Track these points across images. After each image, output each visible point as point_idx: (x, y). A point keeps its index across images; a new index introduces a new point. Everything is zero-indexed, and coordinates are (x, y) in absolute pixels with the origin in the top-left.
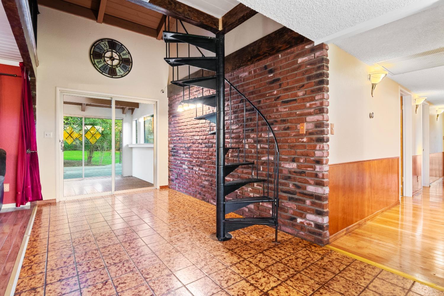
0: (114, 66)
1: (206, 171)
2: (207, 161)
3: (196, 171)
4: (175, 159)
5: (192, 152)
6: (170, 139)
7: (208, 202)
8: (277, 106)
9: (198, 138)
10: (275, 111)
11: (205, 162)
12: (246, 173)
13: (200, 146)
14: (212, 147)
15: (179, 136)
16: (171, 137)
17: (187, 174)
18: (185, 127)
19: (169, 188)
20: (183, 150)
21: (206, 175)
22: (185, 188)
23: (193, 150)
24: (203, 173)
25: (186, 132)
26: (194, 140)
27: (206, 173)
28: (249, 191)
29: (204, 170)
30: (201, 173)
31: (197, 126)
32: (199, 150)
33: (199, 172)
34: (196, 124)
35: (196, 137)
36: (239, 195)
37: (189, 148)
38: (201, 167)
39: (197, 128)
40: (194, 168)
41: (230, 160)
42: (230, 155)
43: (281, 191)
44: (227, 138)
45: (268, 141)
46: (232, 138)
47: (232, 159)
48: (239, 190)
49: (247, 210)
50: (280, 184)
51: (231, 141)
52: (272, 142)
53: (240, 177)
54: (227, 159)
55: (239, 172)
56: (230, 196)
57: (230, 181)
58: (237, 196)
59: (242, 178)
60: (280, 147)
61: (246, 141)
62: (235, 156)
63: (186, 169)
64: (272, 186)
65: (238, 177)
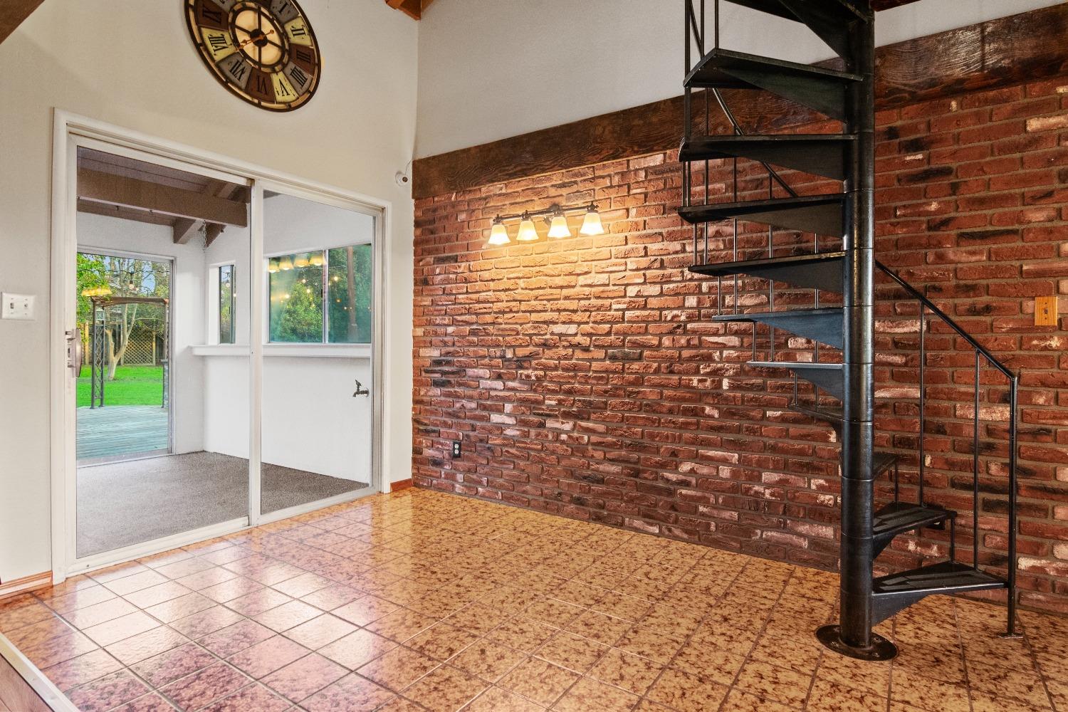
0: (265, 66)
1: (609, 431)
2: (613, 401)
3: (558, 431)
4: (449, 395)
5: (542, 373)
6: (420, 332)
7: (621, 525)
8: (939, 244)
9: (572, 329)
10: (931, 258)
11: (606, 403)
12: (803, 437)
13: (579, 354)
14: (640, 358)
15: (472, 324)
16: (429, 323)
17: (511, 442)
18: (503, 295)
19: (416, 485)
20: (490, 367)
21: (612, 445)
22: (501, 487)
23: (546, 368)
24: (594, 439)
25: (511, 311)
26: (548, 336)
27: (610, 439)
28: (813, 487)
29: (601, 428)
30: (586, 438)
31: (565, 292)
32: (575, 368)
33: (575, 434)
34: (562, 287)
35: (558, 329)
36: (770, 502)
37: (521, 363)
38: (582, 419)
39: (567, 298)
40: (550, 423)
41: (726, 399)
42: (726, 384)
43: (954, 484)
44: (716, 334)
45: (898, 344)
46: (736, 333)
47: (739, 394)
48: (768, 486)
49: (805, 544)
50: (951, 465)
51: (735, 341)
52: (915, 346)
53: (774, 449)
54: (715, 395)
55: (770, 434)
56: (727, 505)
57: (725, 461)
58: (757, 504)
59: (783, 451)
60: (953, 362)
61: (801, 342)
62: (752, 388)
63: (509, 426)
64: (916, 471)
65: (765, 448)
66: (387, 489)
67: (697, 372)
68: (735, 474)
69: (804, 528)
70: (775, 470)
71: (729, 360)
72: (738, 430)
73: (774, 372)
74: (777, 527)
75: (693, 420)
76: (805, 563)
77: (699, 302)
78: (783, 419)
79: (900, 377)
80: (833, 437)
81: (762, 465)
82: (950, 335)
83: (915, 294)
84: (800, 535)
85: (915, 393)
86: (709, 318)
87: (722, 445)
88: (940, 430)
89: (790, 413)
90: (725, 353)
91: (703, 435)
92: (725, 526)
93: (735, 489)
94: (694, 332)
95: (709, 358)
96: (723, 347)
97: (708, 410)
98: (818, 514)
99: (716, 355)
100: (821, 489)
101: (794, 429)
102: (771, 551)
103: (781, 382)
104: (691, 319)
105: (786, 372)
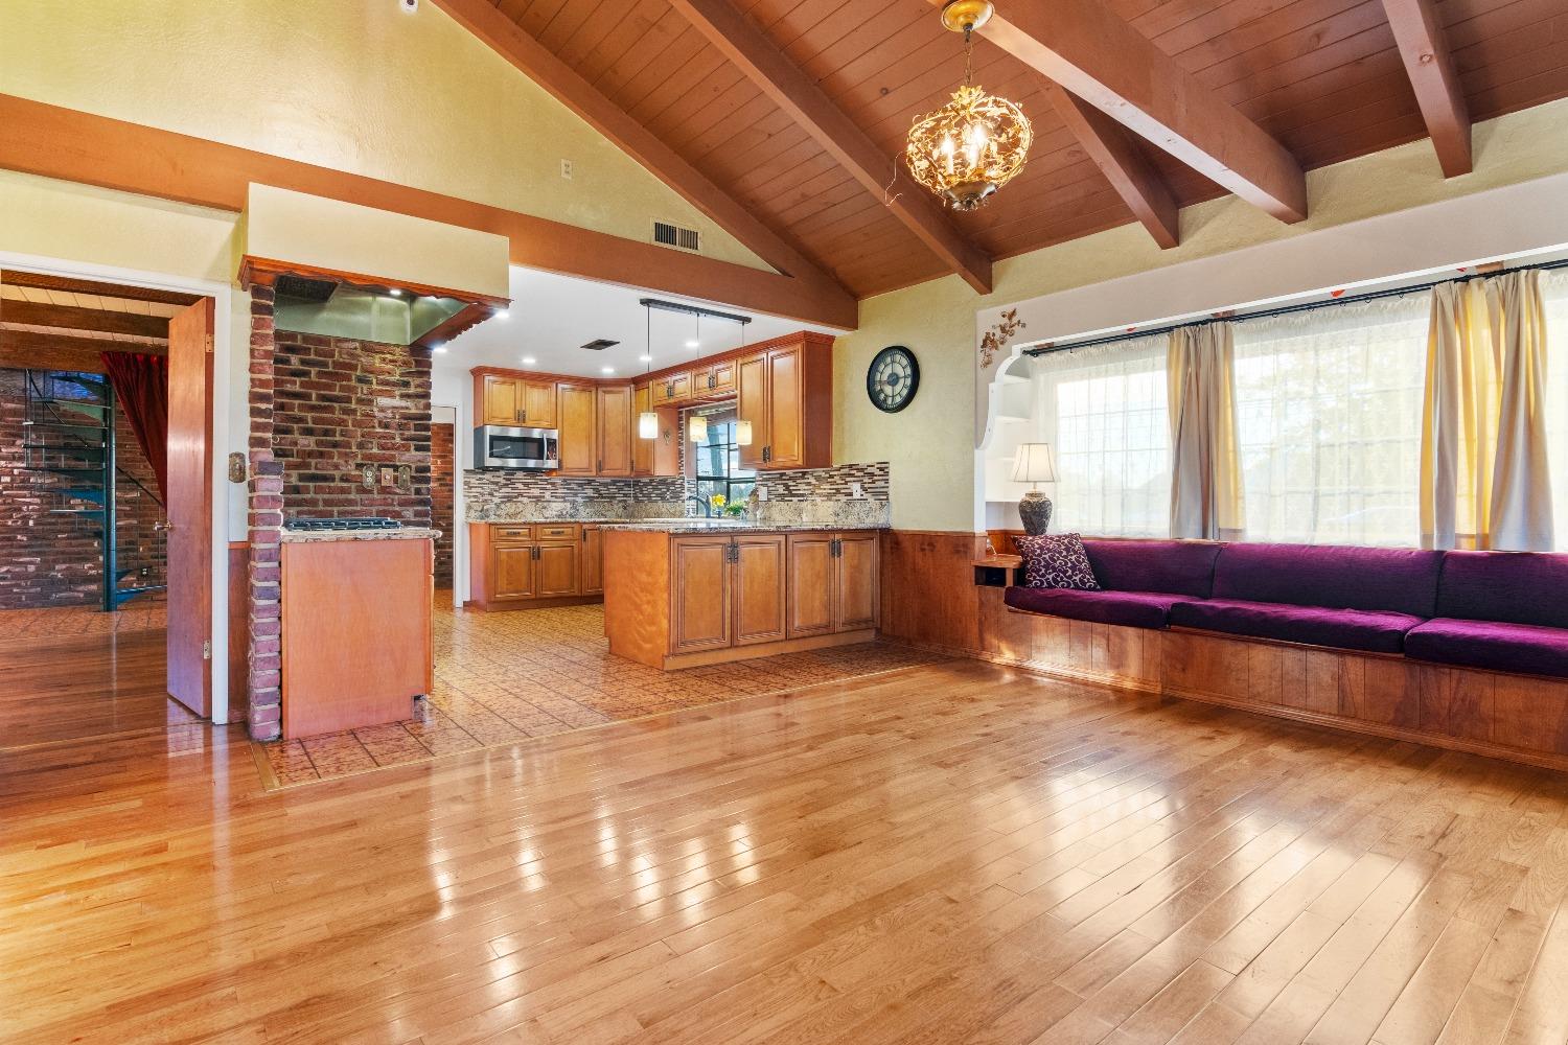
10: (142, 467)
12: (80, 545)
28: (86, 568)
36: (60, 580)
41: (32, 531)
42: (31, 523)
43: (152, 557)
44: (25, 497)
45: (127, 502)
46: (38, 497)
47: (41, 527)
48: (58, 571)
49: (82, 595)
50: (150, 550)
51: (38, 500)
52: (135, 503)
53: (63, 553)
54: (25, 529)
55: (60, 546)
56: (32, 586)
57: (31, 563)
58: (53, 582)
59: (68, 553)
60: (151, 509)
61: (79, 501)
62: (50, 524)
64: (135, 554)
65: (57, 553)
67: (11, 517)
68: (37, 569)
69: (81, 588)
70: (64, 563)
71: (33, 510)
72: (41, 546)
73: (61, 515)
74: (66, 590)
75: (10, 543)
76: (82, 604)
77: (12, 480)
78: (68, 538)
79: (127, 515)
80: (96, 544)
81: (56, 562)
82: (149, 498)
83: (134, 481)
84: (79, 592)
85: (135, 522)
86: (20, 488)
87: (29, 555)
88: (146, 536)
89: (73, 535)
90: (31, 507)
91: (15, 551)
92: (31, 597)
93: (37, 576)
94: (8, 495)
95: (20, 510)
96: (30, 504)
97: (19, 537)
98: (90, 580)
99: (25, 508)
100: (90, 568)
101: (73, 542)
102: (60, 603)
103: (66, 520)
104: (5, 489)
105: (70, 515)
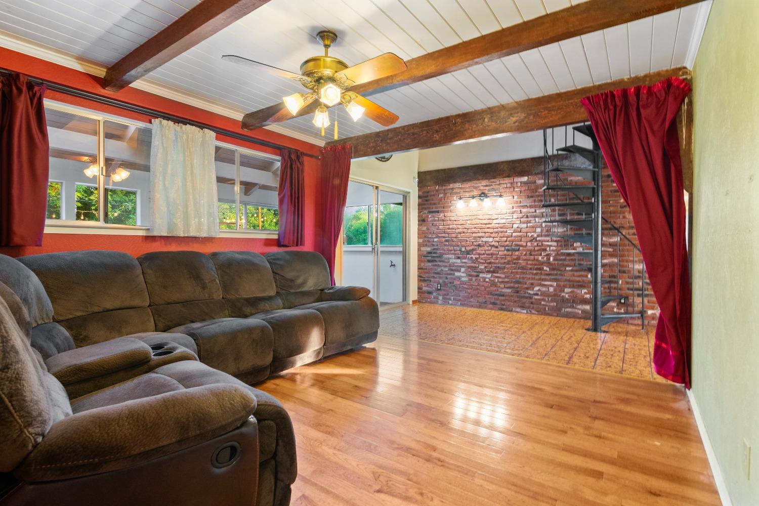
1: (506, 277)
2: (507, 266)
3: (484, 279)
4: (433, 265)
5: (478, 256)
6: (421, 241)
7: (511, 311)
8: (624, 213)
9: (491, 239)
10: (621, 217)
11: (505, 267)
12: (580, 276)
13: (493, 249)
14: (519, 250)
15: (446, 237)
16: (425, 237)
17: (463, 283)
18: (460, 226)
19: (419, 302)
20: (455, 254)
21: (507, 282)
22: (460, 300)
23: (479, 254)
24: (500, 280)
25: (464, 233)
26: (480, 242)
27: (506, 280)
28: (583, 292)
29: (503, 276)
30: (497, 280)
31: (488, 226)
32: (492, 254)
33: (492, 279)
34: (486, 224)
35: (484, 239)
36: (567, 299)
37: (468, 252)
38: (495, 273)
39: (488, 228)
40: (481, 275)
41: (552, 264)
42: (551, 259)
43: (628, 289)
44: (548, 241)
45: (611, 245)
46: (555, 241)
47: (556, 262)
48: (567, 293)
49: (580, 312)
50: (627, 283)
51: (555, 244)
52: (616, 245)
53: (569, 281)
54: (548, 263)
55: (568, 275)
56: (552, 301)
57: (551, 286)
58: (563, 300)
59: (572, 281)
60: (628, 250)
61: (578, 244)
62: (561, 260)
63: (463, 277)
64: (616, 285)
65: (566, 280)
66: (411, 303)
67: (541, 255)
68: (555, 290)
69: (580, 307)
70: (570, 287)
71: (553, 251)
72: (556, 275)
73: (569, 254)
74: (570, 307)
75: (540, 272)
76: (580, 318)
77: (541, 230)
78: (572, 270)
79: (611, 255)
80: (589, 276)
81: (565, 286)
82: (627, 242)
83: (615, 228)
84: (578, 309)
85: (616, 260)
86: (546, 236)
87: (551, 280)
88: (624, 272)
89: (575, 268)
90: (551, 248)
91: (543, 277)
92: (552, 309)
93: (555, 295)
94: (540, 241)
95: (545, 250)
96: (550, 246)
97: (545, 268)
98: (585, 301)
99: (548, 249)
100: (585, 293)
101: (576, 274)
102: (568, 316)
103: (572, 258)
104: (538, 236)
105: (573, 254)
